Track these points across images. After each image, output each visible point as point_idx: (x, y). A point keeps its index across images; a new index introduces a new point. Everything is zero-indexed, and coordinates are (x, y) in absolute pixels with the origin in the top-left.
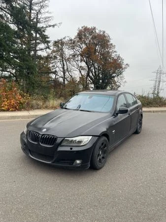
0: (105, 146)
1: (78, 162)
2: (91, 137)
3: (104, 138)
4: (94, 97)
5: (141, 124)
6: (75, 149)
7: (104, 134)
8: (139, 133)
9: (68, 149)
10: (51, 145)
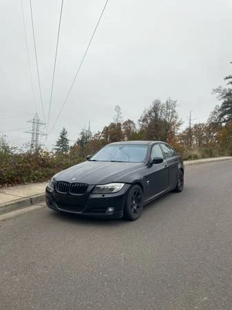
0: (138, 194)
1: (110, 210)
2: (123, 184)
3: (137, 186)
4: (125, 148)
5: (182, 180)
6: (106, 196)
7: (137, 183)
8: (180, 191)
9: (100, 196)
10: (81, 193)
